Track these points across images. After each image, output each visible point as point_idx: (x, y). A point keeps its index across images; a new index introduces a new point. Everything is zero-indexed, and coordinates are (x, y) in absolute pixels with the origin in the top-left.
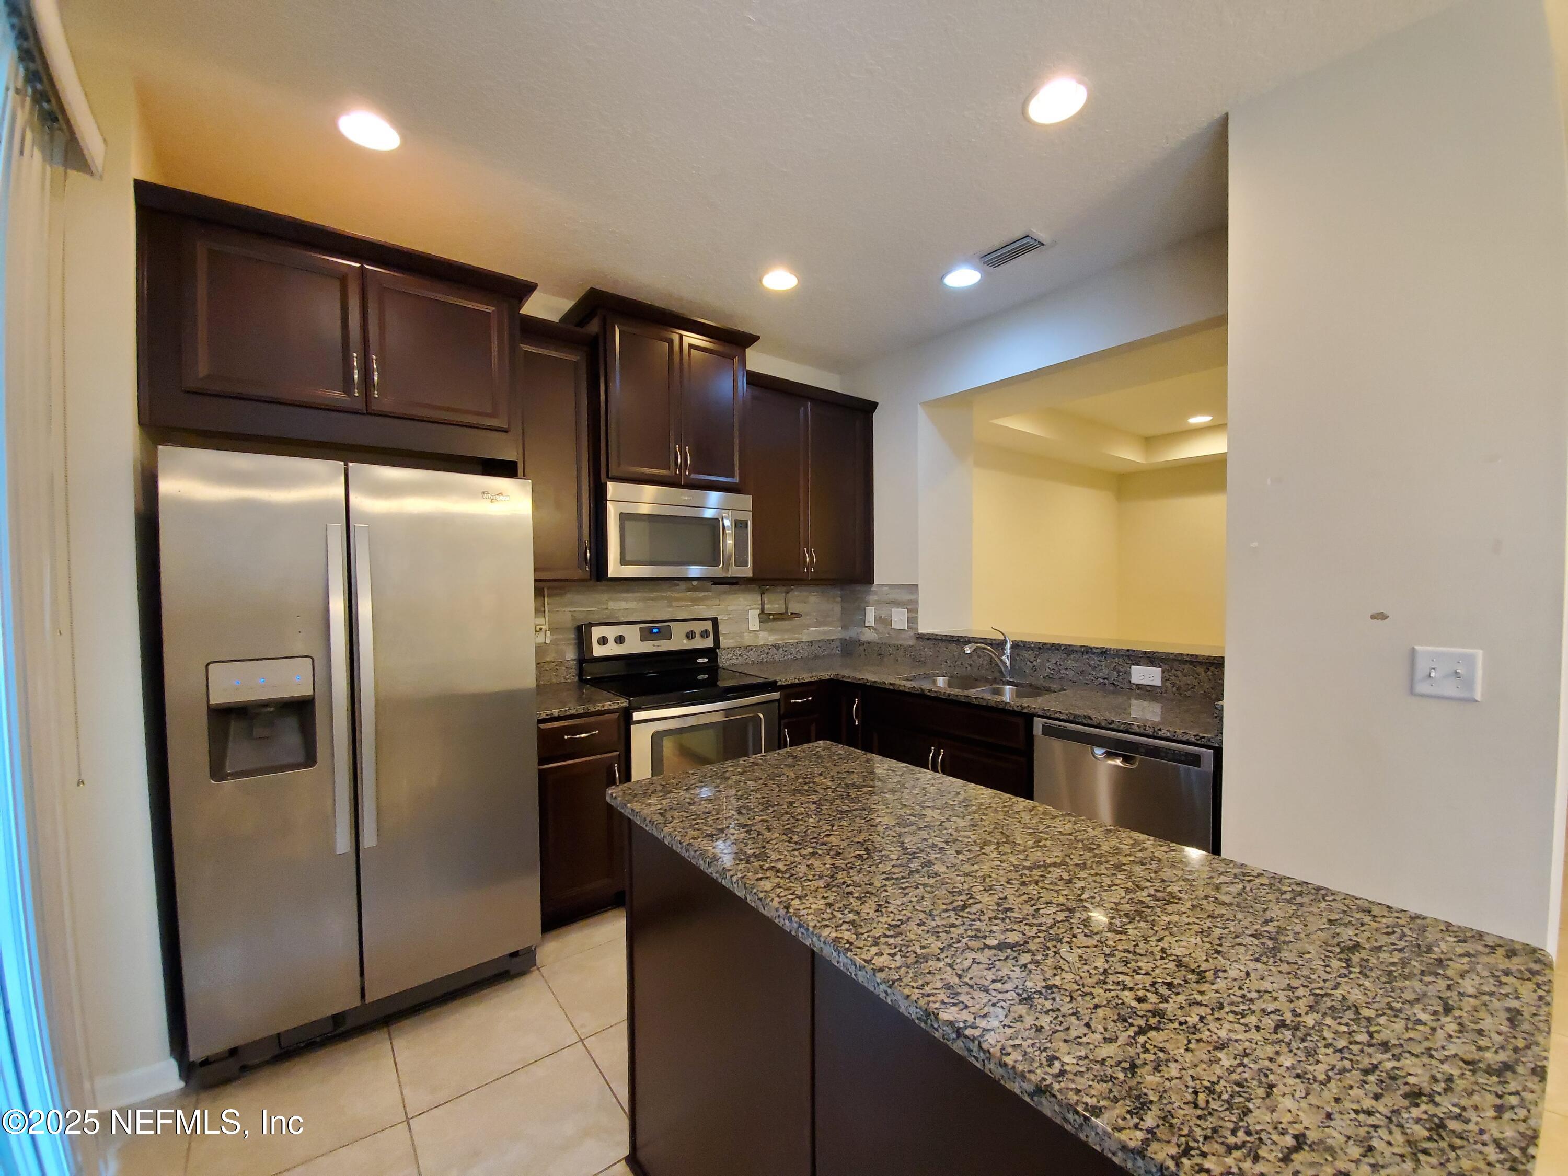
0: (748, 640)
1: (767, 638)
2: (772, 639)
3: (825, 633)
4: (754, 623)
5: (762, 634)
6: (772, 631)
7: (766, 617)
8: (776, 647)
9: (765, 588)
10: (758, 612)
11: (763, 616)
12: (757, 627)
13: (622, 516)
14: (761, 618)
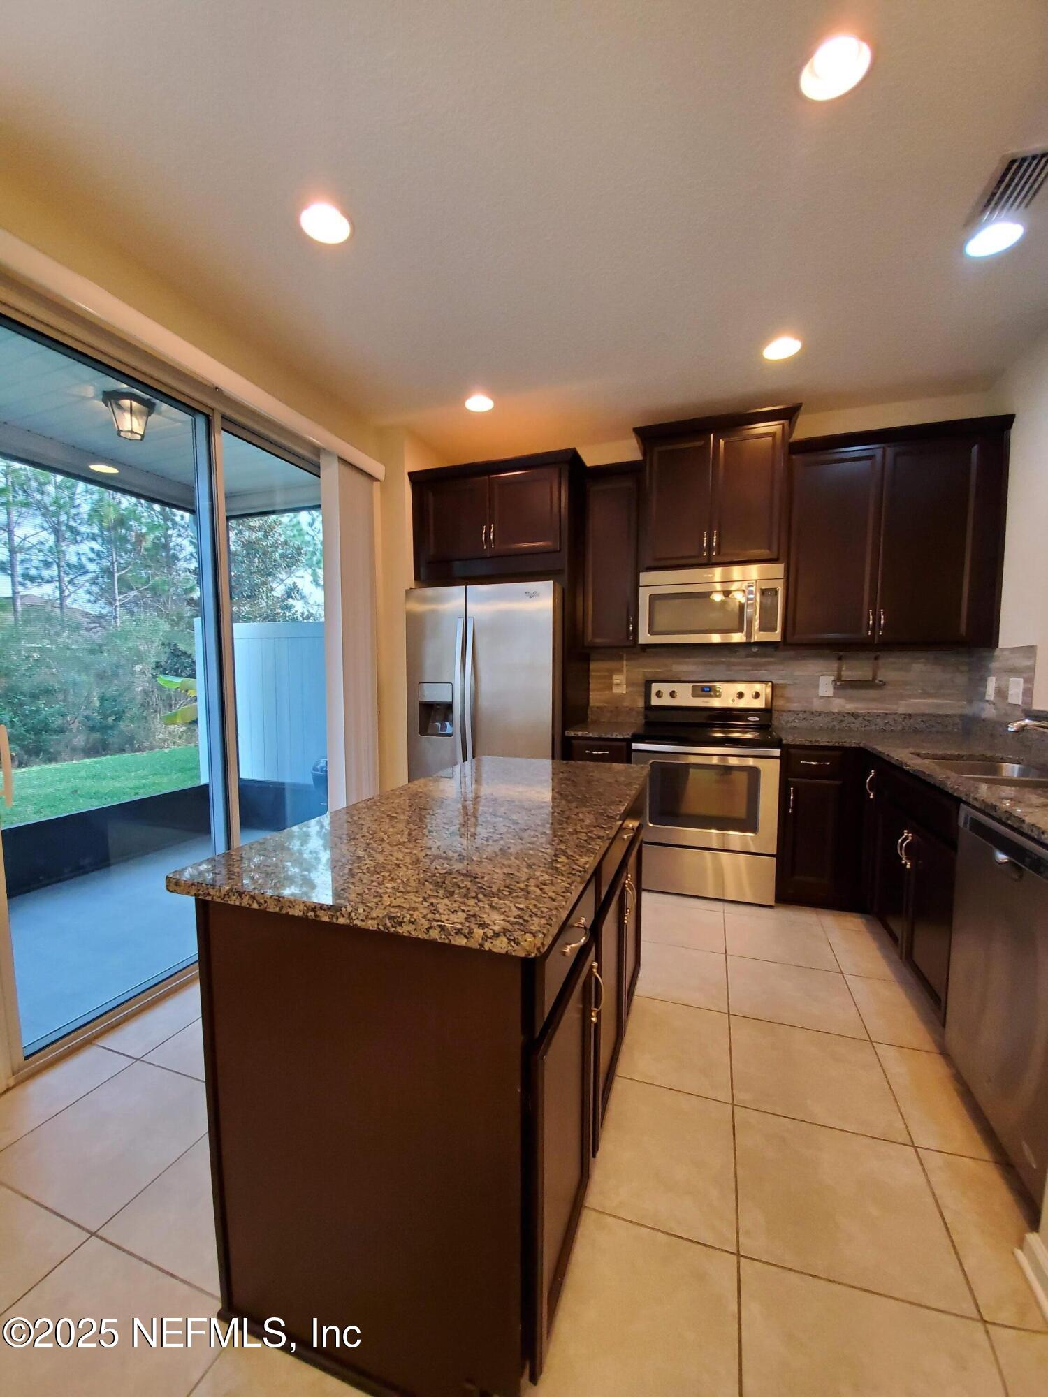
0: (817, 705)
1: (842, 705)
2: (850, 707)
3: (938, 706)
4: (826, 687)
5: (837, 701)
6: (850, 699)
7: (842, 685)
8: (854, 715)
9: (841, 654)
10: (832, 678)
11: (838, 683)
12: (830, 693)
13: (653, 598)
14: (836, 684)
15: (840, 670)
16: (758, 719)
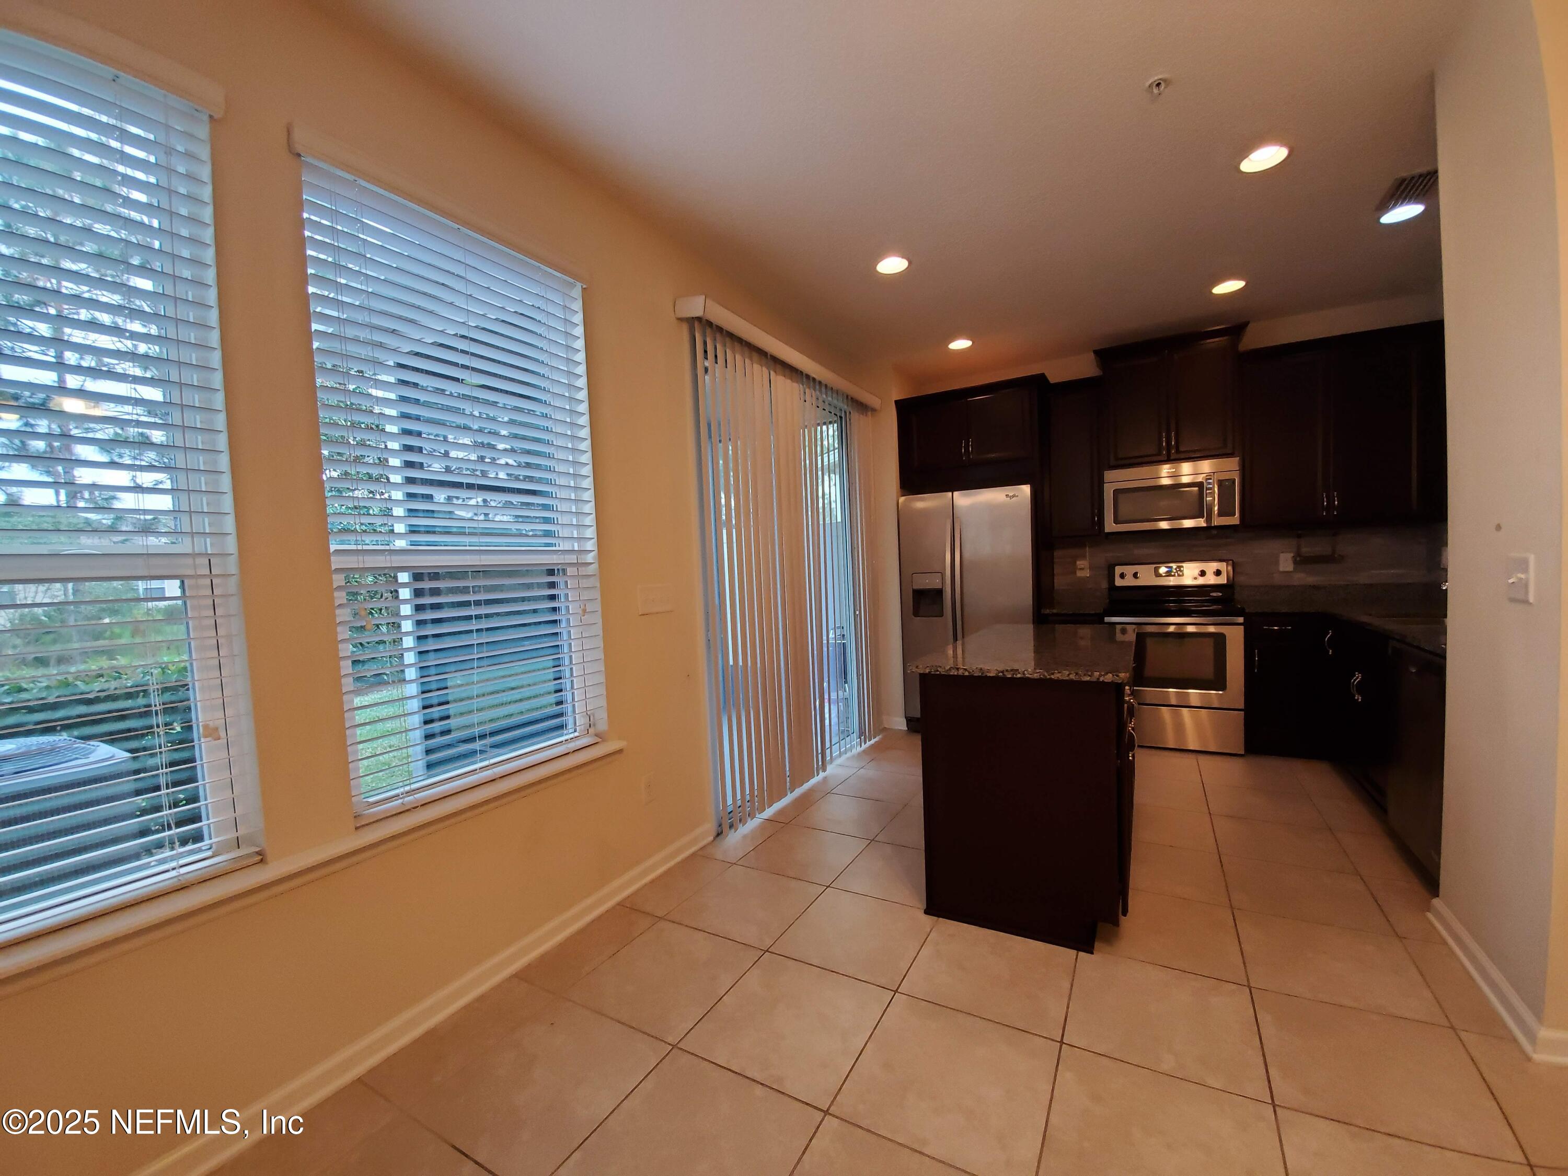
0: (1278, 580)
1: (1304, 578)
2: (1311, 580)
4: (1286, 563)
5: (1298, 575)
6: (1311, 573)
7: (1301, 561)
8: (1315, 587)
9: (1300, 532)
10: (1292, 555)
11: (1298, 559)
12: (1290, 567)
13: (1116, 492)
14: (1295, 560)
15: (1299, 548)
16: (1221, 594)
